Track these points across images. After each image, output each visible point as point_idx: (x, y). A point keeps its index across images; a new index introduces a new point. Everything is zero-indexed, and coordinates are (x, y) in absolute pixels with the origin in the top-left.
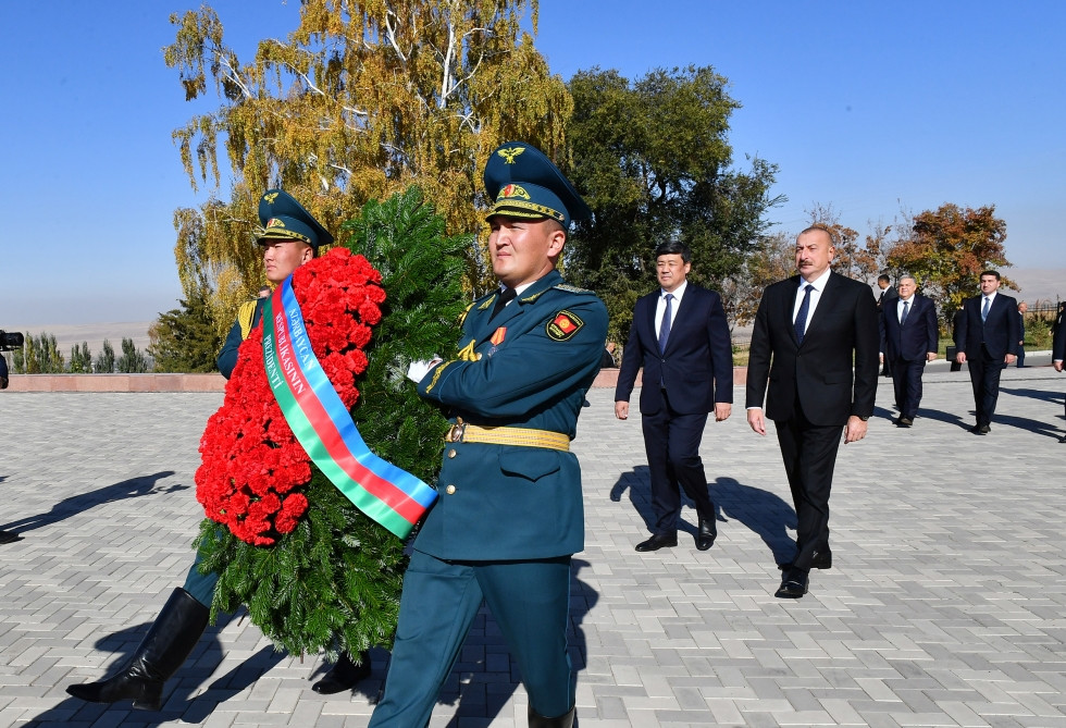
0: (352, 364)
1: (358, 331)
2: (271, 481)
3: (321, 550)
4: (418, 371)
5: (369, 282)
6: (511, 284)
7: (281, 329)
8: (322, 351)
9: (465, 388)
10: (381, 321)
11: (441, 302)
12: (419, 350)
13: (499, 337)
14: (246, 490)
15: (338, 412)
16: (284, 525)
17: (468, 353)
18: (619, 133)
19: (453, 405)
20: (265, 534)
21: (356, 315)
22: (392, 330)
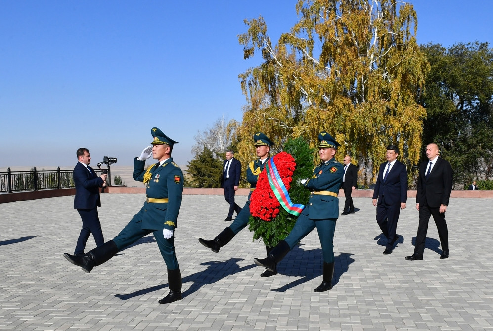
0: (289, 180)
1: (290, 173)
2: (271, 206)
3: (282, 221)
4: (303, 181)
5: (292, 161)
6: (324, 161)
7: (272, 172)
8: (282, 177)
9: (313, 183)
10: (295, 170)
11: (308, 166)
12: (303, 177)
13: (321, 173)
14: (266, 208)
15: (285, 191)
16: (274, 215)
17: (314, 176)
18: (444, 78)
19: (310, 188)
20: (269, 218)
21: (289, 169)
22: (297, 172)
